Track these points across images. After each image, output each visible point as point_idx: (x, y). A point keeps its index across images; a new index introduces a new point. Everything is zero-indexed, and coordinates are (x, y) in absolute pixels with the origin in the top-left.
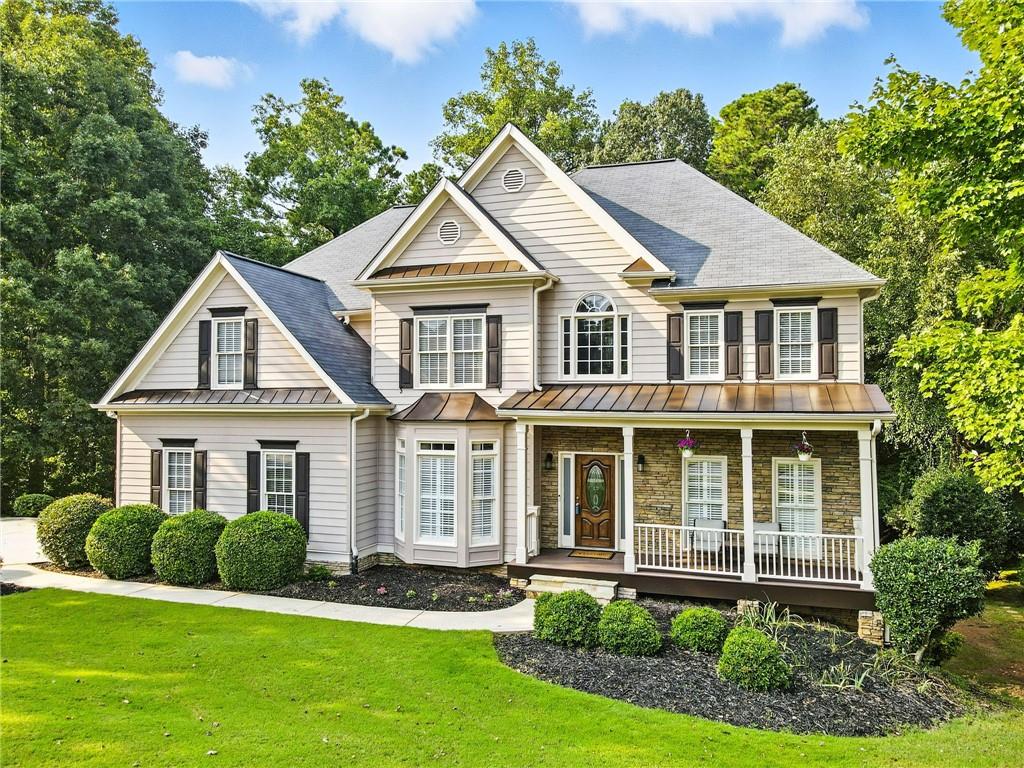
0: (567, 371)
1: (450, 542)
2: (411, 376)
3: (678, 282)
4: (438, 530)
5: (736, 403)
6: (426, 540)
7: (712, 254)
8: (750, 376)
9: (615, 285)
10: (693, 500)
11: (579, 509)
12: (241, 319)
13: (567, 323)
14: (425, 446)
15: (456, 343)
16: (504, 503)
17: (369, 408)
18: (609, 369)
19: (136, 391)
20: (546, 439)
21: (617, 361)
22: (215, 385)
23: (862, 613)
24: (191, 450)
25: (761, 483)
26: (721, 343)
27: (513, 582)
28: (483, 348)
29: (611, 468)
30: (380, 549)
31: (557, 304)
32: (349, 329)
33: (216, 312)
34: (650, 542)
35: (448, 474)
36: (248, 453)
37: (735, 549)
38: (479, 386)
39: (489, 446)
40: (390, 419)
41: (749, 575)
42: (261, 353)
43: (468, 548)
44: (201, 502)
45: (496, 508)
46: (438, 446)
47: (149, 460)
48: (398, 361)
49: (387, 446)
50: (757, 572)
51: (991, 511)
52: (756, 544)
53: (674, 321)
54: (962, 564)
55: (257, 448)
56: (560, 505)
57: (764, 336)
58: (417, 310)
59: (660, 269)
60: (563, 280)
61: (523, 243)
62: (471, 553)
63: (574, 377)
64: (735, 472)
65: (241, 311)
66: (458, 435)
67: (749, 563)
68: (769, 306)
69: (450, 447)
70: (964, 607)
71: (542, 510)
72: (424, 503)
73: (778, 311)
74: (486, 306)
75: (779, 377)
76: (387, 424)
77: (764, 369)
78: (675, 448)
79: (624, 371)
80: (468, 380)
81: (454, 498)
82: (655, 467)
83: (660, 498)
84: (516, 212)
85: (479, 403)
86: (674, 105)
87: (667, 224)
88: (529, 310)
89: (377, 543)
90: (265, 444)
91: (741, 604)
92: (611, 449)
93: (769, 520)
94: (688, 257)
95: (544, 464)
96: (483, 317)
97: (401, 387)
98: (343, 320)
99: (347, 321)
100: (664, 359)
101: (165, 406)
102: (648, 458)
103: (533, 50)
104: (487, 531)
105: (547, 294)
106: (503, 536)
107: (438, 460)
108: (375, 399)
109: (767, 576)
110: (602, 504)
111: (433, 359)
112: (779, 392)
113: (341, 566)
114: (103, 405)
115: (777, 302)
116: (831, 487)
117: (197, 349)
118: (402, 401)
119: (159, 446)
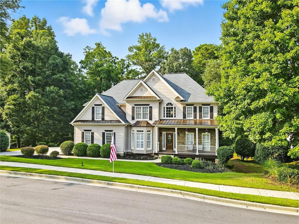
0: (164, 117)
1: (143, 149)
2: (134, 118)
3: (185, 101)
4: (140, 147)
5: (195, 123)
6: (138, 149)
7: (191, 95)
8: (198, 118)
9: (173, 101)
10: (188, 141)
11: (167, 143)
12: (101, 107)
13: (164, 108)
14: (138, 131)
15: (143, 111)
16: (153, 142)
17: (127, 124)
18: (172, 117)
19: (78, 120)
20: (161, 130)
21: (174, 115)
22: (95, 119)
23: (216, 159)
24: (90, 132)
25: (200, 138)
26: (193, 112)
27: (155, 156)
28: (149, 113)
29: (173, 135)
30: (128, 151)
31: (162, 104)
32: (120, 108)
33: (95, 105)
34: (180, 149)
35: (142, 137)
36: (103, 133)
37: (195, 149)
38: (148, 120)
39: (150, 131)
40: (130, 126)
41: (197, 154)
42: (105, 113)
43: (146, 150)
44: (92, 142)
45: (151, 142)
46: (140, 131)
47: (81, 134)
48: (131, 115)
49: (129, 131)
50: (199, 153)
51: (249, 144)
52: (198, 149)
53: (184, 108)
54: (230, 150)
55: (104, 132)
56: (163, 142)
57: (200, 111)
58: (135, 105)
59: (182, 98)
60: (164, 100)
61: (156, 92)
62: (147, 151)
63: (166, 118)
64: (195, 136)
65: (101, 105)
66: (144, 129)
67: (197, 151)
68: (201, 106)
69: (143, 131)
70: (230, 156)
71: (160, 143)
72: (137, 142)
73: (203, 106)
74: (149, 104)
75: (203, 119)
76: (129, 127)
77: (201, 117)
78: (184, 131)
79: (175, 117)
80: (145, 118)
81: (143, 141)
82: (181, 135)
83: (181, 141)
84: (154, 86)
85: (148, 123)
86: (184, 52)
87: (183, 88)
88: (157, 105)
89: (127, 150)
90: (106, 131)
91: (196, 158)
92: (172, 132)
93: (201, 144)
94: (187, 95)
95: (160, 134)
96: (148, 107)
97: (132, 120)
98: (118, 106)
99: (119, 106)
100: (183, 115)
101: (85, 124)
102: (179, 133)
103: (150, 35)
104: (150, 147)
105: (161, 102)
106: (153, 148)
107: (140, 134)
108: (127, 122)
109: (200, 154)
110: (171, 142)
111: (139, 114)
112: (203, 121)
113: (122, 154)
114: (72, 123)
115: (203, 105)
116: (212, 138)
117: (92, 112)
118: (133, 122)
119: (83, 131)
